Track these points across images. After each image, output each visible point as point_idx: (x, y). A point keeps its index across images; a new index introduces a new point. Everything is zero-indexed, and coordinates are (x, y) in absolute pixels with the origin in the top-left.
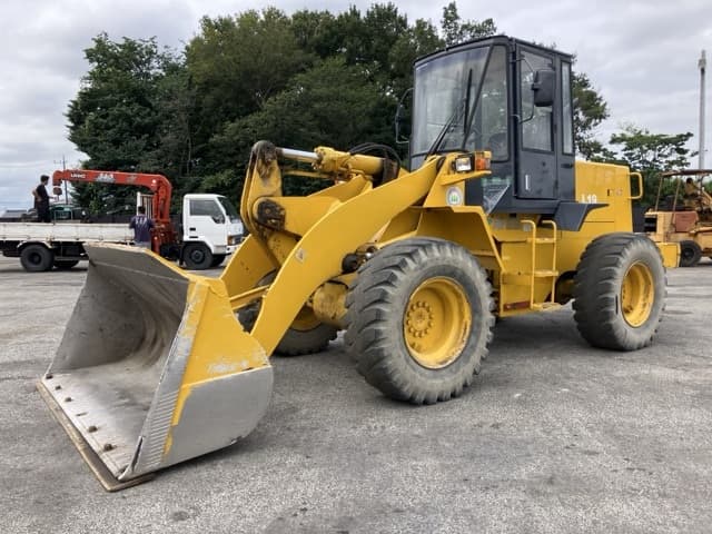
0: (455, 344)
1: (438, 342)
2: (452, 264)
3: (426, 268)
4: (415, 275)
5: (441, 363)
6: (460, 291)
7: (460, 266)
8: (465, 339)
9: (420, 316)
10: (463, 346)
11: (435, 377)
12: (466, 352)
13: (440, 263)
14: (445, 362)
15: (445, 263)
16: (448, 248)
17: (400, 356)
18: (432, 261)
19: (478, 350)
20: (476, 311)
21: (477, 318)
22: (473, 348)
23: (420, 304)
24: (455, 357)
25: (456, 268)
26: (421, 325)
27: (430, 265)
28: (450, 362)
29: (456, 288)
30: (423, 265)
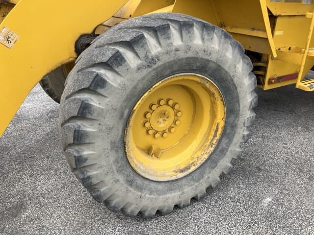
0: (201, 147)
1: (185, 140)
2: (201, 55)
3: (159, 64)
4: (139, 76)
5: (182, 171)
6: (212, 89)
7: (213, 57)
8: (214, 142)
9: (163, 114)
10: (212, 149)
11: (171, 190)
12: (214, 156)
13: (182, 55)
14: (188, 168)
15: (190, 54)
16: (196, 31)
17: (117, 181)
18: (167, 53)
19: (228, 154)
20: (232, 111)
21: (232, 118)
22: (223, 152)
23: (170, 103)
24: (199, 164)
25: (208, 61)
26: (163, 125)
27: (165, 59)
28: (193, 168)
29: (208, 85)
30: (153, 61)
